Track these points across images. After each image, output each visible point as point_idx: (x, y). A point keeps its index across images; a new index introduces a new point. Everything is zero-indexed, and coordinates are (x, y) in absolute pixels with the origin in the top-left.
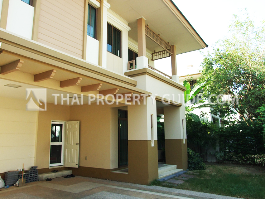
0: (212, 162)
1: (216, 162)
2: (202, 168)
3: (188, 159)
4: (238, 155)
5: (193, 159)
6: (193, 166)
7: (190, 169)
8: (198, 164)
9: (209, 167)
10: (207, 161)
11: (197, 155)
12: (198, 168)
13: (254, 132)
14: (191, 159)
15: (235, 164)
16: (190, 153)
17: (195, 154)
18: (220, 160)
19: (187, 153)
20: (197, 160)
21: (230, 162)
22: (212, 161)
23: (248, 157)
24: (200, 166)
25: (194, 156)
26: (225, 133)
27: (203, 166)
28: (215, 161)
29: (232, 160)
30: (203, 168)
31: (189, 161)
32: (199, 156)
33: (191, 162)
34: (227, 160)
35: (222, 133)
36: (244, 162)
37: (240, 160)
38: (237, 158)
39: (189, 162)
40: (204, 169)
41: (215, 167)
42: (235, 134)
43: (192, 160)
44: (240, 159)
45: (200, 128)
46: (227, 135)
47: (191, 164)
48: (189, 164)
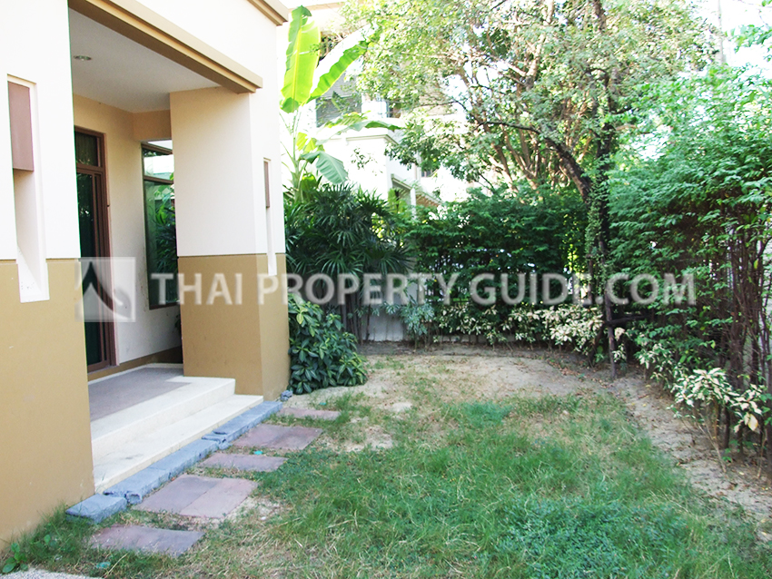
0: (387, 341)
1: (403, 343)
2: (351, 378)
3: (291, 346)
4: (484, 314)
5: (313, 340)
6: (311, 374)
7: (300, 390)
8: (336, 360)
9: (379, 366)
10: (371, 338)
11: (333, 325)
12: (332, 382)
13: (546, 225)
14: (305, 343)
15: (470, 344)
16: (300, 319)
17: (324, 320)
18: (420, 333)
19: (286, 320)
20: (331, 347)
21: (454, 340)
22: (389, 339)
23: (520, 319)
24: (342, 369)
25: (320, 328)
26: (441, 229)
27: (355, 370)
28: (398, 337)
29: (459, 333)
30: (357, 376)
31: (295, 351)
32: (339, 326)
33: (302, 357)
34: (444, 332)
35: (429, 228)
36: (503, 339)
37: (488, 331)
38: (480, 324)
39: (293, 357)
40: (358, 383)
41: (402, 367)
42: (478, 231)
43: (307, 346)
44: (488, 327)
45: (348, 214)
46: (448, 237)
47: (304, 365)
48: (295, 367)
